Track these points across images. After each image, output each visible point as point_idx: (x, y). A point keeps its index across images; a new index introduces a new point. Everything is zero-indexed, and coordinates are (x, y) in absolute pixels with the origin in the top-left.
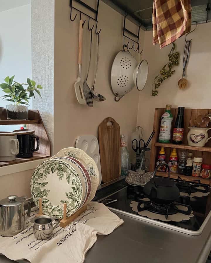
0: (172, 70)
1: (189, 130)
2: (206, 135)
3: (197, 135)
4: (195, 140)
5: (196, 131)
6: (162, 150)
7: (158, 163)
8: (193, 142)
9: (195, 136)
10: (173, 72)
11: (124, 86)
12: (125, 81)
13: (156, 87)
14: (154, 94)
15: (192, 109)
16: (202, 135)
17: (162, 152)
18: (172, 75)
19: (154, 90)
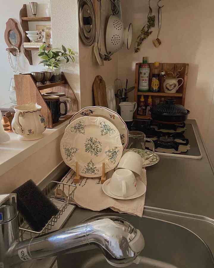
0: (149, 31)
1: (164, 81)
2: (177, 84)
3: (171, 84)
4: (170, 89)
5: (170, 81)
6: (142, 97)
7: (140, 109)
8: (168, 89)
9: (169, 85)
10: (151, 32)
11: (116, 44)
12: (118, 40)
13: (138, 45)
14: (137, 51)
15: (163, 64)
16: (174, 84)
17: (142, 99)
18: (150, 35)
19: (137, 47)
